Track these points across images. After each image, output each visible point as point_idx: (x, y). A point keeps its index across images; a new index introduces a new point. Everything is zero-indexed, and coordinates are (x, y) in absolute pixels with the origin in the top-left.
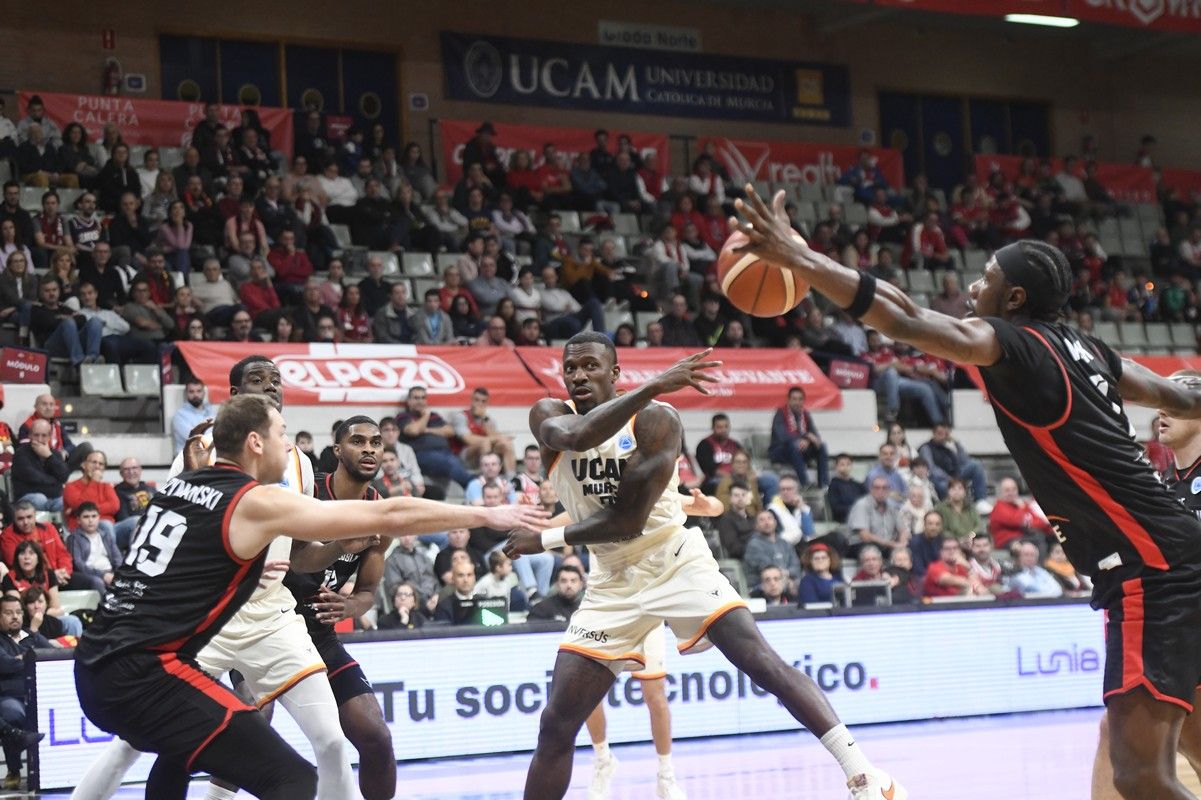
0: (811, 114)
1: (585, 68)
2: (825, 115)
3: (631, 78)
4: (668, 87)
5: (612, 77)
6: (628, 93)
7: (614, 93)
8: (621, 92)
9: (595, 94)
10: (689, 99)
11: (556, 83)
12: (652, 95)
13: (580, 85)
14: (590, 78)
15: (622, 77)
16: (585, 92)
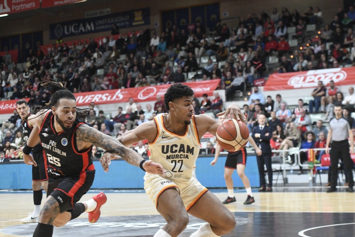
0: (139, 23)
1: (81, 25)
2: (143, 22)
3: (92, 25)
4: (101, 25)
5: (88, 26)
6: (91, 29)
7: (88, 29)
8: (89, 28)
9: (84, 30)
10: (107, 27)
11: (75, 30)
12: (97, 28)
13: (80, 29)
14: (82, 27)
15: (90, 25)
16: (81, 30)
